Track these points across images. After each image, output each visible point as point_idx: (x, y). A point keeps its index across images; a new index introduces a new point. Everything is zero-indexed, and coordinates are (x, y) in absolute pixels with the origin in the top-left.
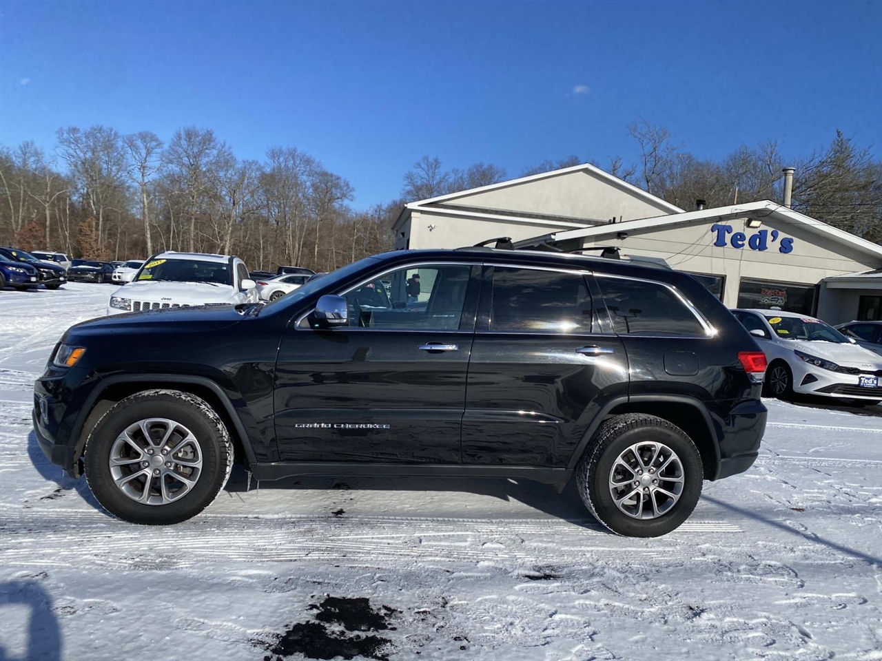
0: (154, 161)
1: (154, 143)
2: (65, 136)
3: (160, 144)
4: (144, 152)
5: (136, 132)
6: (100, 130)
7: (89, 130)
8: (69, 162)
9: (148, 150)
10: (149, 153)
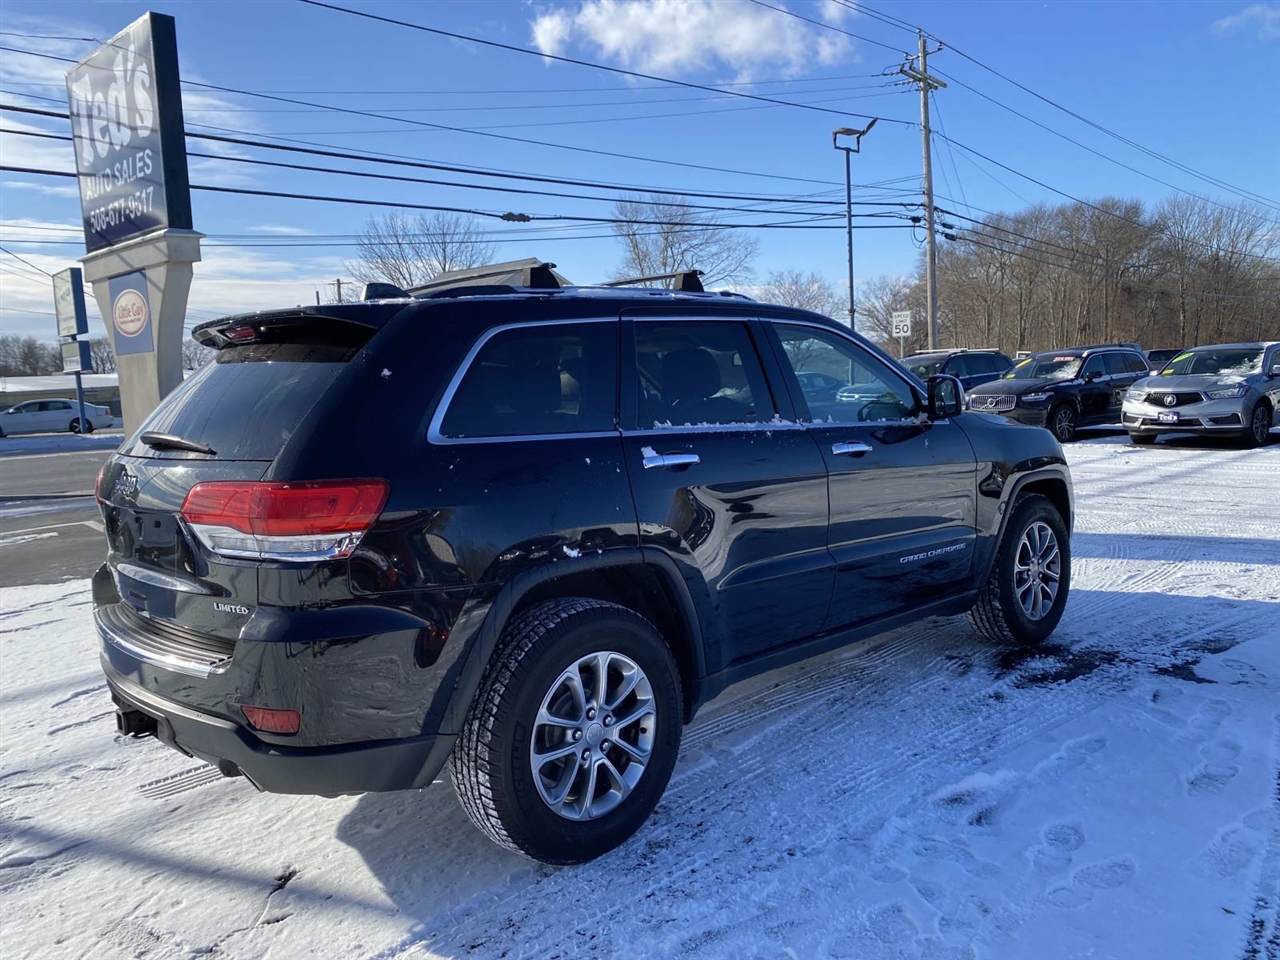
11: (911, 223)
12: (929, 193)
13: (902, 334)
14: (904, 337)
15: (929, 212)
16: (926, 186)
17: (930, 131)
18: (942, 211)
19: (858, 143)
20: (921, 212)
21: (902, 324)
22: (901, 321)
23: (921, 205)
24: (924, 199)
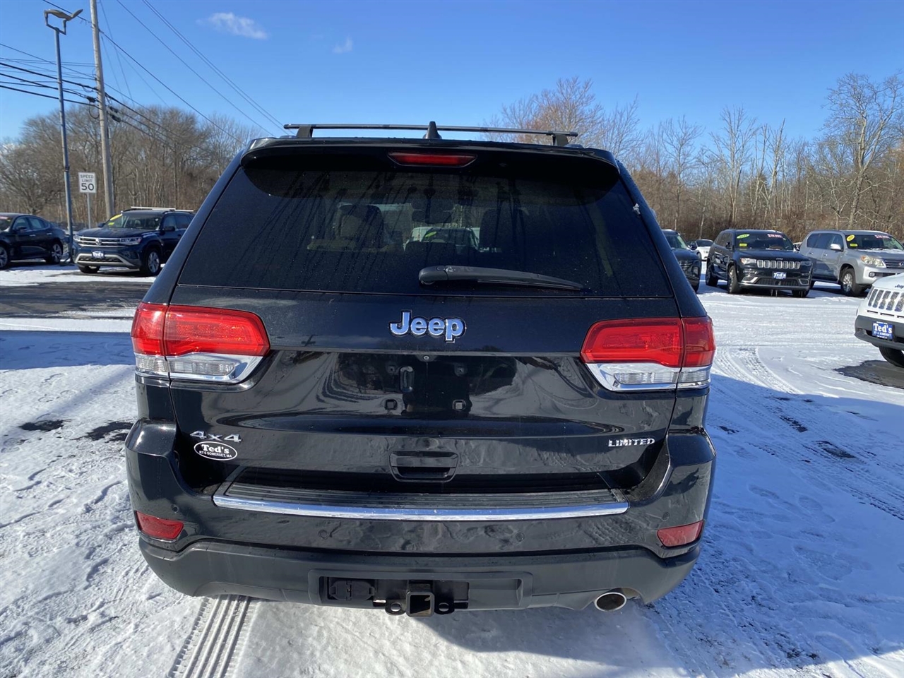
11: (87, 101)
12: (101, 81)
13: (88, 191)
14: (90, 194)
15: (102, 96)
16: (98, 74)
17: (99, 30)
18: (110, 97)
19: (65, 26)
20: (94, 95)
21: (88, 184)
22: (87, 181)
23: (95, 89)
24: (98, 85)
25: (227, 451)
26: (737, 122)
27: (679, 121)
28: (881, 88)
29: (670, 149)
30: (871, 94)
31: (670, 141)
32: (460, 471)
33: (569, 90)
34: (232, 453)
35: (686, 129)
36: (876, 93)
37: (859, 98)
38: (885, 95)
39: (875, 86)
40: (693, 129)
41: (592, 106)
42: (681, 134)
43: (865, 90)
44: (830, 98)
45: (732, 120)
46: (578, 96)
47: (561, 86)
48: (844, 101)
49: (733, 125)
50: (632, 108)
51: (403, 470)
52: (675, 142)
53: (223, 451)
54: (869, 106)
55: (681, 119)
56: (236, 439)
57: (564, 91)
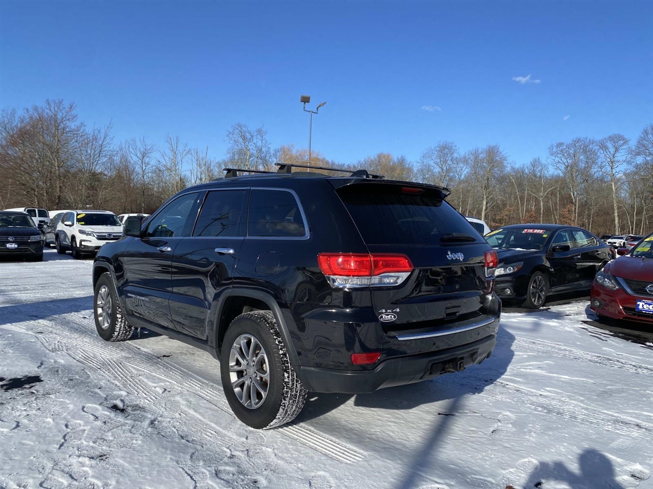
0: (621, 156)
1: (622, 142)
2: (555, 150)
3: (626, 142)
4: (612, 150)
5: (607, 136)
6: (578, 140)
7: (571, 142)
8: (555, 167)
9: (616, 148)
10: (617, 150)
25: (393, 317)
26: (176, 145)
27: (140, 140)
28: (255, 134)
29: (135, 158)
30: (250, 137)
31: (134, 153)
32: (461, 313)
33: (56, 109)
34: (395, 317)
35: (145, 146)
36: (252, 136)
37: (244, 138)
38: (257, 138)
39: (252, 132)
40: (150, 146)
41: (78, 123)
42: (142, 150)
43: (247, 134)
44: (228, 136)
45: (172, 143)
46: (65, 114)
47: (49, 104)
48: (236, 139)
49: (173, 146)
50: (108, 128)
51: (448, 315)
52: (139, 155)
53: (391, 317)
54: (250, 144)
55: (142, 139)
56: (398, 310)
57: (52, 109)
